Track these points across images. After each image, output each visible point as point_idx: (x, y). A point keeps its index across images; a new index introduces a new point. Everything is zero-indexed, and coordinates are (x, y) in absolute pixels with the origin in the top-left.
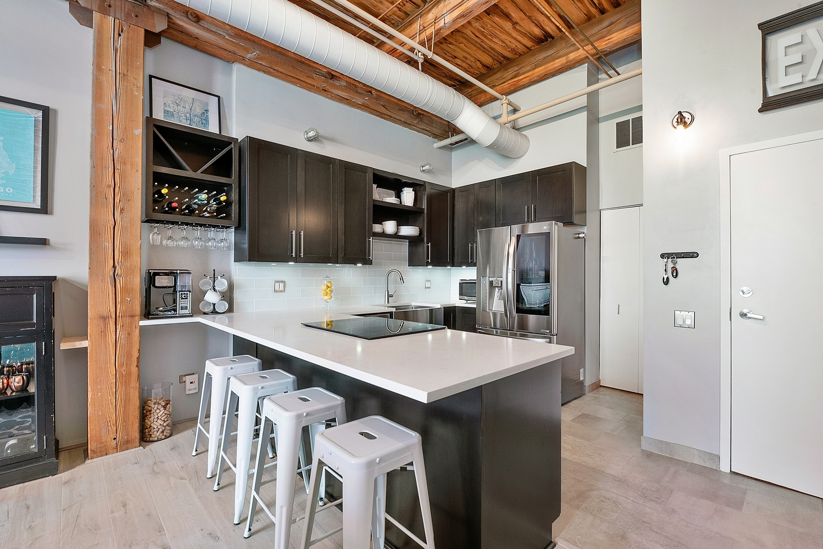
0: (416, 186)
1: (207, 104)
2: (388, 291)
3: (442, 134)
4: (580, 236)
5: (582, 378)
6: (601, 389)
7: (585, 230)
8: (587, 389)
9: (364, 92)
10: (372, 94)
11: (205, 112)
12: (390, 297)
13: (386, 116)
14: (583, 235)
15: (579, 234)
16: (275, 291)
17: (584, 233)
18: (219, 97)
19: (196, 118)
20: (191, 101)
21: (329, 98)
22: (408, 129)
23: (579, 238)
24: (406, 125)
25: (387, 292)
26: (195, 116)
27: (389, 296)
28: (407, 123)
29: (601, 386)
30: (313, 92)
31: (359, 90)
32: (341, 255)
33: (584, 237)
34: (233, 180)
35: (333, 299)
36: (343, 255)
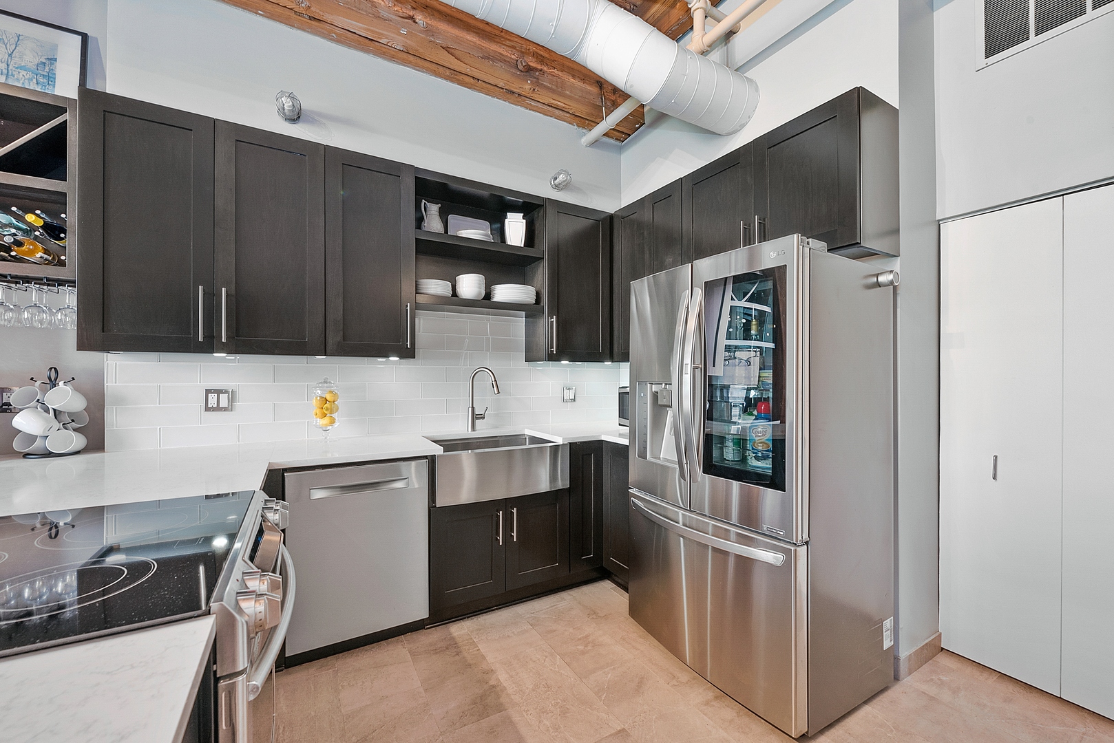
0: (531, 207)
1: (54, 48)
2: (473, 407)
3: (592, 115)
4: (882, 279)
5: (887, 644)
6: (942, 659)
7: (897, 265)
8: (903, 667)
9: (394, 17)
10: (415, 22)
11: (47, 62)
12: (477, 418)
13: (467, 79)
14: (890, 277)
15: (877, 275)
16: (207, 409)
17: (891, 271)
18: (85, 37)
19: (23, 73)
20: (13, 41)
21: (332, 40)
22: (523, 109)
23: (878, 285)
24: (509, 96)
25: (470, 409)
26: (21, 68)
27: (475, 417)
28: (513, 93)
29: (942, 649)
30: (298, 28)
31: (383, 13)
32: (333, 339)
33: (891, 283)
34: (70, 186)
35: (336, 425)
36: (339, 338)
